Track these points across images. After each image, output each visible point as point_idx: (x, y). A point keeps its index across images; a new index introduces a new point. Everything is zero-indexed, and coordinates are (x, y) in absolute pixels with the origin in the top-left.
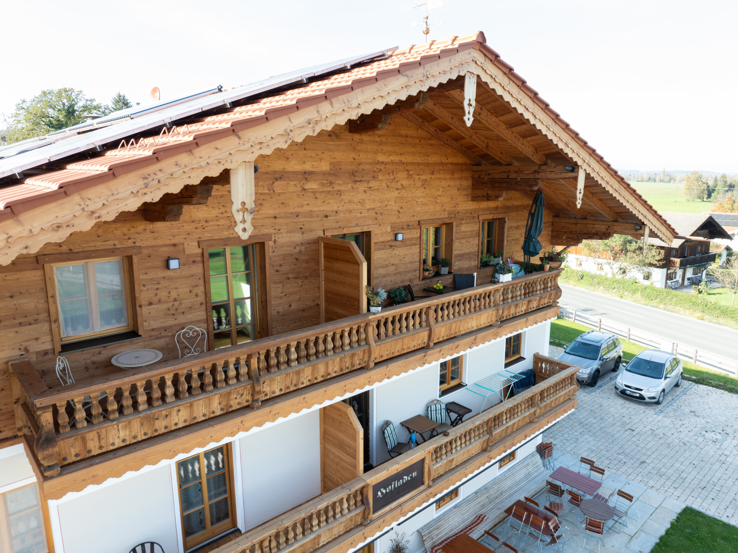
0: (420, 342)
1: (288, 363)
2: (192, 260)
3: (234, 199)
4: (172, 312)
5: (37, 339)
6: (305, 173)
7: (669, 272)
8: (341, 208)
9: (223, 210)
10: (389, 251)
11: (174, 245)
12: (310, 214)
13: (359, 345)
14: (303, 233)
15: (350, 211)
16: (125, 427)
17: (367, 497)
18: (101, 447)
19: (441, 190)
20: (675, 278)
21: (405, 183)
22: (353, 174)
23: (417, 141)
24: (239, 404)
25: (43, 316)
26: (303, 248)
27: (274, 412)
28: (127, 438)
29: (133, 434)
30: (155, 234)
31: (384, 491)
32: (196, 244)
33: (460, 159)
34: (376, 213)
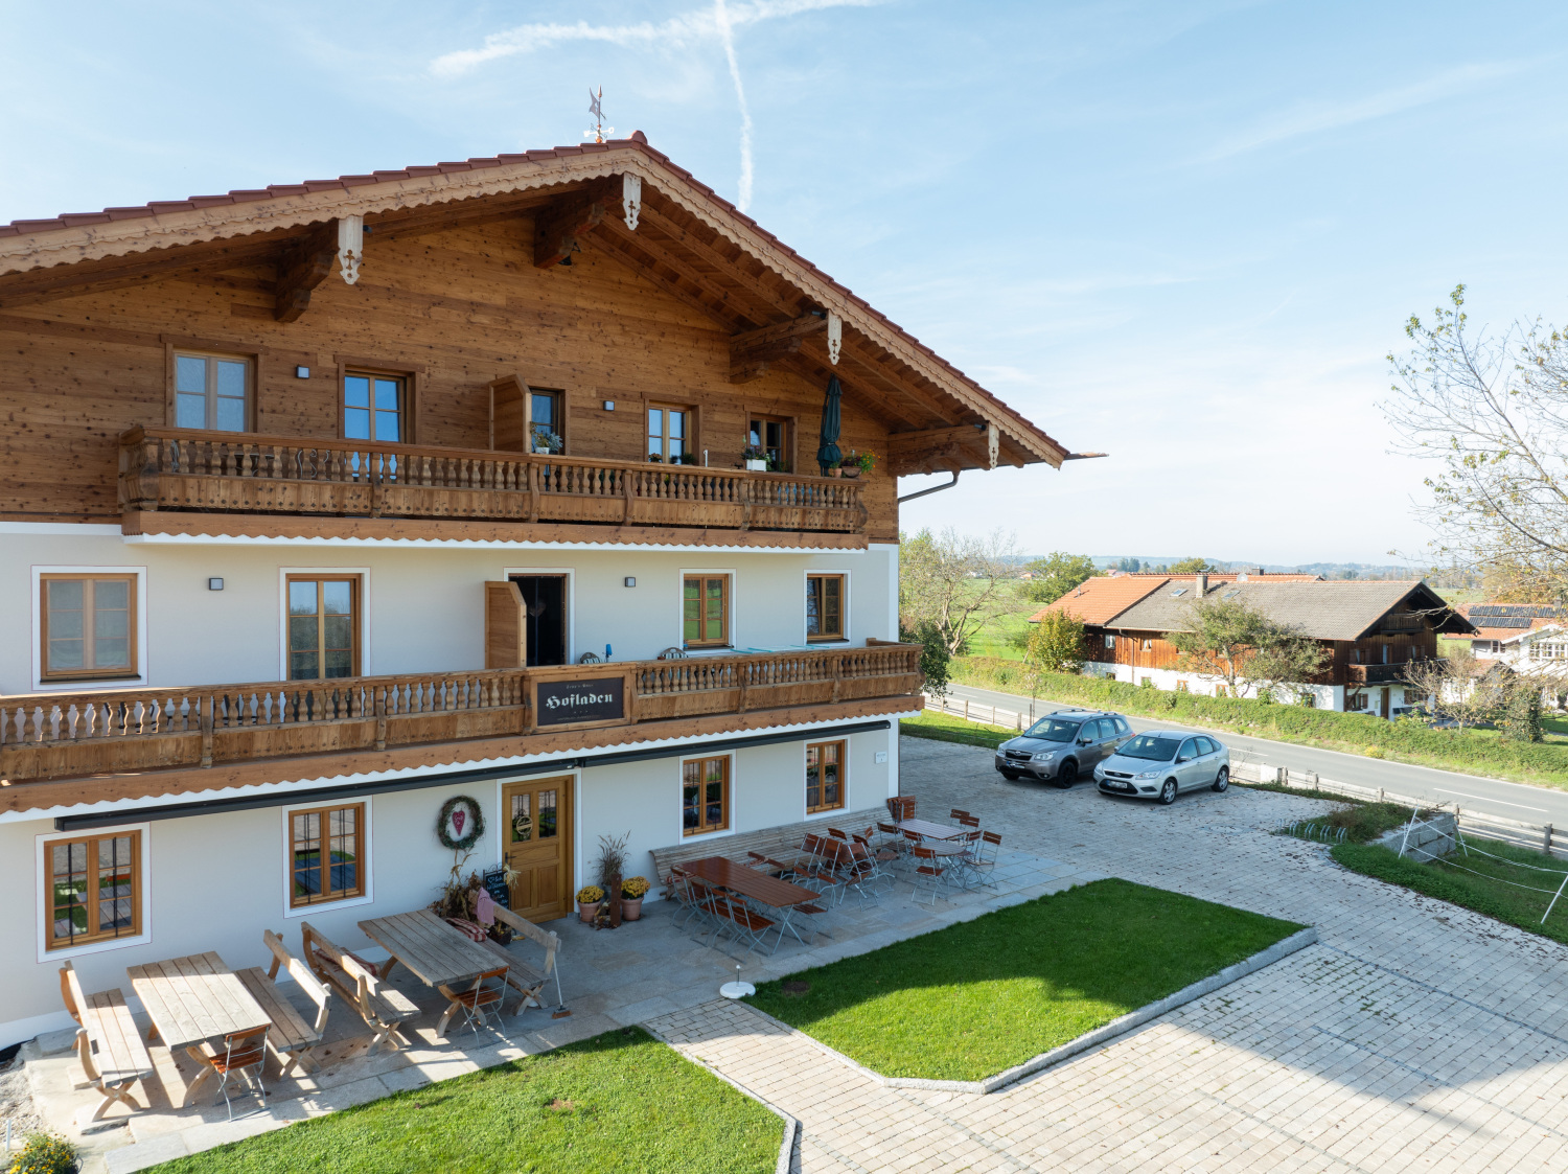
0: (611, 512)
1: (420, 480)
2: (324, 374)
3: (340, 245)
4: (298, 427)
5: (150, 418)
6: (472, 303)
7: (1351, 692)
8: (521, 354)
9: (366, 327)
10: (594, 422)
11: (306, 354)
12: (478, 352)
13: (517, 488)
14: (467, 373)
15: (535, 360)
16: (227, 487)
17: (529, 695)
18: (199, 500)
19: (678, 359)
20: (1366, 706)
21: (619, 339)
22: (540, 315)
23: (638, 291)
24: (355, 506)
25: (159, 396)
26: (467, 391)
27: (397, 528)
28: (227, 500)
29: (234, 497)
30: (285, 338)
31: (558, 702)
32: (331, 357)
33: (708, 325)
34: (574, 370)
